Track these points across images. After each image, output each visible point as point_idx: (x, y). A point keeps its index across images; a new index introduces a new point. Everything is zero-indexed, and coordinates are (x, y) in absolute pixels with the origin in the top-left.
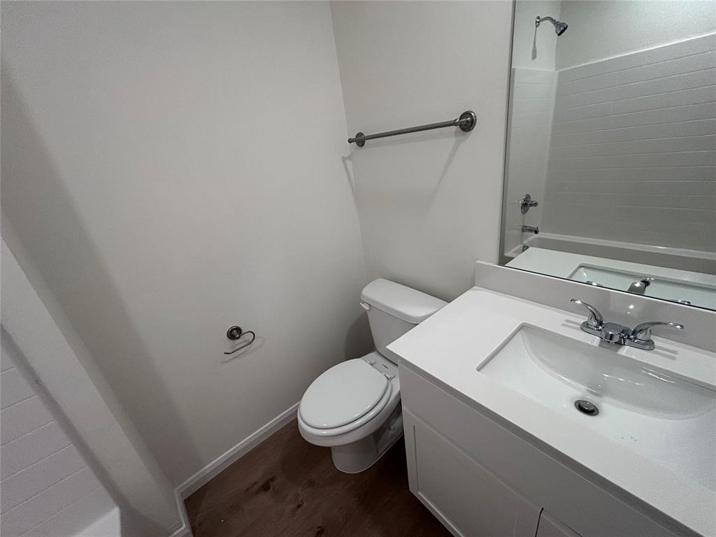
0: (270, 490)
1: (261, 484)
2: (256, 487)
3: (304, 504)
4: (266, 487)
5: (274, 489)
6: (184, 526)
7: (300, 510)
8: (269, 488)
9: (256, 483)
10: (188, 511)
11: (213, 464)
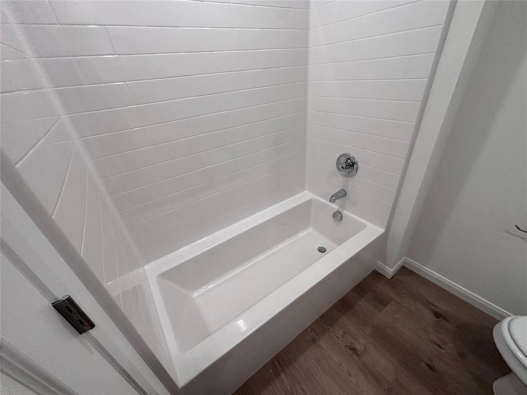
0: (438, 319)
1: (437, 310)
2: (433, 307)
3: (442, 351)
4: (437, 315)
5: (439, 321)
6: (392, 270)
7: (437, 347)
8: (438, 318)
9: (435, 306)
10: (399, 270)
11: (429, 271)
